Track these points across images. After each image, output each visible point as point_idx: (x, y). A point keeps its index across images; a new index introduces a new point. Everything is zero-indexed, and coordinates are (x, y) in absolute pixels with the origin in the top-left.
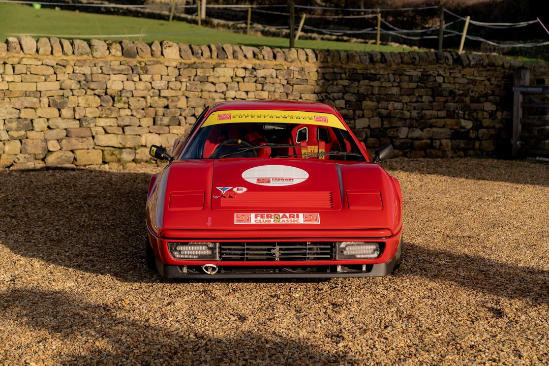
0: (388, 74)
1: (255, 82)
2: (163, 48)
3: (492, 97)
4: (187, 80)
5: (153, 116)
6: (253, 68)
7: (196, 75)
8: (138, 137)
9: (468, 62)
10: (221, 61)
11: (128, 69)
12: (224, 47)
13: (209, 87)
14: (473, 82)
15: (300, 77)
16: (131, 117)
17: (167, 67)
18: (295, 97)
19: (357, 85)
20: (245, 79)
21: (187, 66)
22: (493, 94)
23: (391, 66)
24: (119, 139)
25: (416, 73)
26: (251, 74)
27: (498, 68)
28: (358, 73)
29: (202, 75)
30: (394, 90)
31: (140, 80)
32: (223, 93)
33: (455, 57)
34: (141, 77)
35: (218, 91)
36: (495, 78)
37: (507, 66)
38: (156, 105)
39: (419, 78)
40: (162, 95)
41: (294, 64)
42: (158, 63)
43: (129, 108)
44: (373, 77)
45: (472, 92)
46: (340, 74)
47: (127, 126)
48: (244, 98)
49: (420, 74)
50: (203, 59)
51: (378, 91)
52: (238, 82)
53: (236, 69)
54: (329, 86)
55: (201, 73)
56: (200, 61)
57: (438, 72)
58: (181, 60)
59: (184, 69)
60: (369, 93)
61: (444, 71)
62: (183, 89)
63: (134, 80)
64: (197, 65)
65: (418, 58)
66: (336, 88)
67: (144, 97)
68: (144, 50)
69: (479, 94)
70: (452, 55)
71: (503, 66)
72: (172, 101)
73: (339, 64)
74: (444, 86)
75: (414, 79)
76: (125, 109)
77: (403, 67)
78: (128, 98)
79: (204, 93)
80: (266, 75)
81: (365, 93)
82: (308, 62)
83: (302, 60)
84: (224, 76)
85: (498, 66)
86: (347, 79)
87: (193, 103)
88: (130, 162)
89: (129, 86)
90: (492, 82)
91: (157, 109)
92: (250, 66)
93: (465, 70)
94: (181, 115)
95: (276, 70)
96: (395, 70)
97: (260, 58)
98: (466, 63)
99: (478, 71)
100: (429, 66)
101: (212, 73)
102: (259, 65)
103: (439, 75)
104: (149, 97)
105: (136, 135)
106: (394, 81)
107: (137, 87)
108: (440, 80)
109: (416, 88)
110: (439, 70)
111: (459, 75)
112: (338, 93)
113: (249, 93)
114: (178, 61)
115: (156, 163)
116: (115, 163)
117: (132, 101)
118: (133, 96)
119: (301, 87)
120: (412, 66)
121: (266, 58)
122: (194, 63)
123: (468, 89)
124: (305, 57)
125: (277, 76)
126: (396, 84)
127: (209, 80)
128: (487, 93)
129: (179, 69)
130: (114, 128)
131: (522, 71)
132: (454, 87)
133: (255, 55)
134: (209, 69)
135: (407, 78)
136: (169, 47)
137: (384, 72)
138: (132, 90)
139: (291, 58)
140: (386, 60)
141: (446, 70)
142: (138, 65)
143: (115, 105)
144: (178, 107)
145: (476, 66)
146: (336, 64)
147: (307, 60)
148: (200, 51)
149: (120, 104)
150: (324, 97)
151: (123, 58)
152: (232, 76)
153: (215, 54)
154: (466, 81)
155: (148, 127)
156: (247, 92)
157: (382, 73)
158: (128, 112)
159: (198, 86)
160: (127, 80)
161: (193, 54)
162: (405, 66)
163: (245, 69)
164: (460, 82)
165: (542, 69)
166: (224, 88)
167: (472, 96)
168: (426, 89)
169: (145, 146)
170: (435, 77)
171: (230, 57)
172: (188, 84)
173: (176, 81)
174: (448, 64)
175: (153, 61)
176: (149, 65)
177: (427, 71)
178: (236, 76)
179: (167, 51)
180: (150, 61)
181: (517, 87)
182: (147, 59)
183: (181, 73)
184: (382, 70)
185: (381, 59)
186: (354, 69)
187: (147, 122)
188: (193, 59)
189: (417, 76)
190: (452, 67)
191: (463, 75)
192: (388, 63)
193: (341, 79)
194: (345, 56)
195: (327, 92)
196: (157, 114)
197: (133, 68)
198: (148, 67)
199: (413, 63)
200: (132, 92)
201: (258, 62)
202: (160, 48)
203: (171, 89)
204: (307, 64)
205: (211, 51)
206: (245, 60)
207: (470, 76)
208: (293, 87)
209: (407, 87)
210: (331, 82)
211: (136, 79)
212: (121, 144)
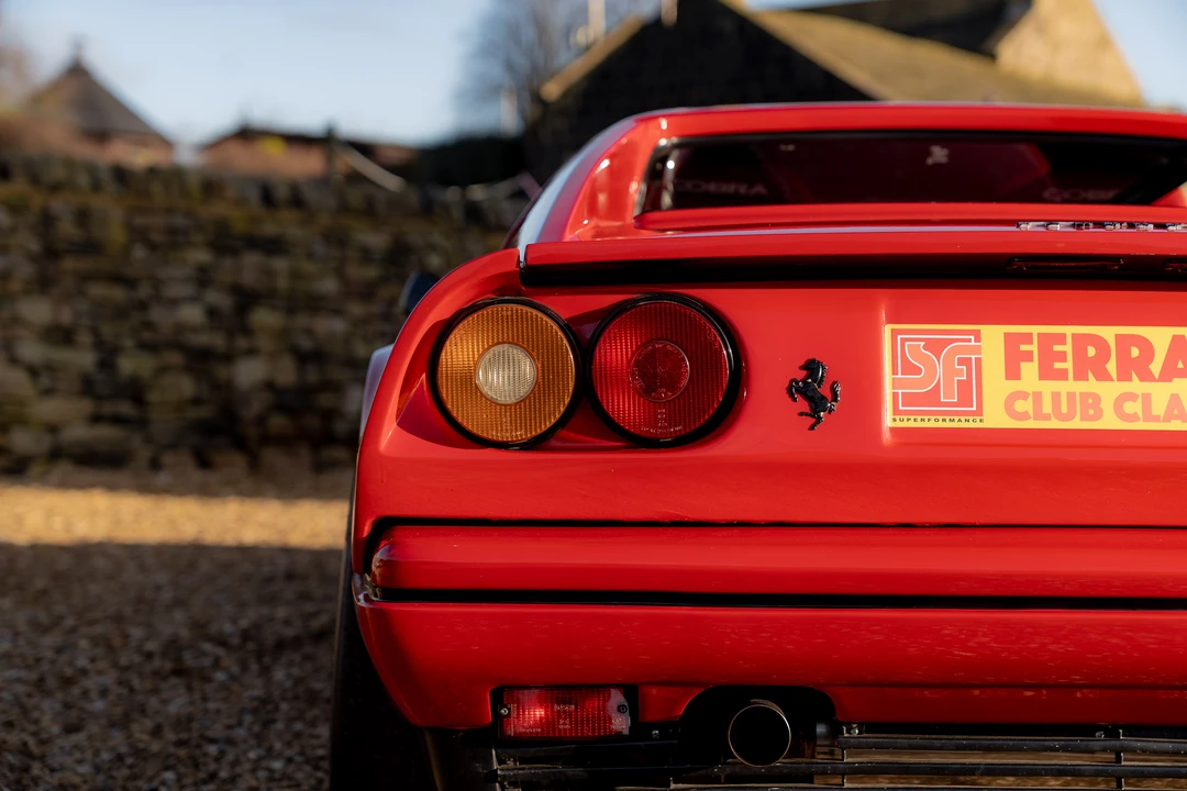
82: (99, 193)
86: (206, 247)
109: (379, 281)
112: (185, 283)
119: (88, 264)
120: (366, 219)
135: (357, 254)
140: (302, 201)
146: (177, 204)
162: (350, 218)
185: (291, 198)
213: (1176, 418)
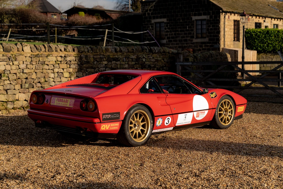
0: (123, 58)
1: (66, 63)
2: (23, 46)
3: (165, 68)
4: (35, 63)
5: (21, 84)
6: (65, 56)
7: (39, 60)
8: (15, 95)
9: (155, 51)
10: (50, 53)
11: (7, 58)
12: (50, 45)
13: (46, 67)
14: (157, 61)
15: (86, 60)
16: (10, 85)
17: (26, 57)
18: (85, 71)
19: (110, 64)
20: (62, 62)
21: (35, 56)
22: (165, 66)
23: (124, 54)
24: (6, 97)
25: (134, 57)
26: (64, 59)
27: (167, 54)
28: (110, 58)
29: (42, 60)
30: (126, 66)
31: (13, 64)
32: (52, 70)
33: (149, 49)
34: (13, 63)
35: (50, 69)
36: (166, 58)
37: (171, 52)
38: (22, 78)
39: (136, 59)
40: (24, 72)
41: (83, 54)
42: (21, 55)
43: (9, 80)
44: (117, 60)
45: (157, 65)
46: (103, 58)
47: (8, 89)
48: (62, 72)
49: (136, 57)
50: (42, 53)
51: (120, 66)
52: (59, 64)
53: (57, 57)
54: (99, 64)
55: (41, 60)
56: (41, 53)
57: (143, 56)
58: (32, 53)
59: (34, 57)
60: (116, 67)
61: (146, 56)
62: (34, 68)
63: (10, 64)
64: (39, 55)
65: (135, 50)
66: (102, 66)
67: (15, 74)
68: (14, 48)
69: (160, 66)
70: (148, 48)
71: (169, 53)
72: (29, 75)
73: (102, 53)
74: (146, 63)
75: (134, 60)
76: (7, 80)
77: (129, 54)
78: (8, 74)
79: (44, 70)
80: (71, 60)
81: (114, 68)
82: (89, 52)
83: (86, 51)
84: (52, 61)
85: (167, 53)
86: (106, 61)
87: (39, 76)
88: (11, 109)
89: (8, 67)
90: (165, 60)
91: (22, 79)
92: (63, 55)
93: (154, 55)
94: (33, 82)
95: (75, 57)
96: (126, 56)
97: (68, 51)
98: (154, 51)
99: (159, 55)
100: (139, 53)
101: (46, 59)
102: (68, 54)
103: (144, 58)
104: (18, 73)
105: (14, 94)
106: (126, 61)
107: (12, 68)
108: (144, 60)
109: (134, 65)
110: (143, 55)
111: (151, 57)
112: (103, 68)
113: (64, 70)
114: (30, 53)
115: (23, 109)
116: (4, 110)
117: (10, 75)
118: (10, 73)
119: (87, 65)
120: (132, 53)
121: (70, 51)
122: (38, 54)
123: (156, 64)
124: (87, 50)
125: (75, 60)
126: (127, 63)
127: (46, 63)
128: (163, 66)
129: (31, 58)
130: (2, 91)
131: (179, 55)
132: (150, 63)
133: (65, 50)
134: (45, 57)
135: (131, 60)
136: (26, 46)
137: (121, 57)
138: (9, 70)
139: (81, 51)
140: (121, 50)
141: (146, 55)
142: (11, 56)
143: (2, 78)
144: (32, 78)
145: (158, 53)
146: (101, 53)
147: (88, 51)
148: (40, 48)
149: (4, 78)
150: (97, 70)
151: (4, 53)
152: (55, 61)
153: (47, 50)
154: (154, 60)
155: (19, 90)
156: (63, 69)
157: (120, 57)
158: (8, 82)
159: (41, 67)
160: (7, 64)
161: (37, 49)
162: (130, 53)
163: (61, 57)
164: (152, 61)
165: (187, 54)
166: (53, 68)
167: (157, 68)
168: (139, 65)
169: (18, 100)
170: (142, 58)
171: (54, 51)
172: (36, 66)
173: (30, 64)
174: (146, 52)
175: (19, 54)
176: (17, 56)
177: (139, 56)
178: (57, 61)
179: (25, 48)
180: (17, 54)
181: (178, 62)
182: (15, 53)
183: (32, 60)
184: (121, 56)
185: (120, 50)
186: (109, 55)
187: (18, 87)
188: (37, 53)
189: (135, 58)
190: (148, 53)
191: (153, 57)
192: (123, 52)
193: (104, 61)
194: (105, 49)
195: (98, 68)
196: (22, 83)
197: (9, 58)
198: (17, 57)
199: (133, 52)
200: (10, 71)
201: (67, 53)
202: (22, 47)
203: (28, 68)
204: (89, 54)
205: (45, 48)
206: (61, 52)
207: (156, 58)
208: (83, 66)
209: (131, 64)
210: (99, 62)
211: (11, 64)
212: (6, 99)
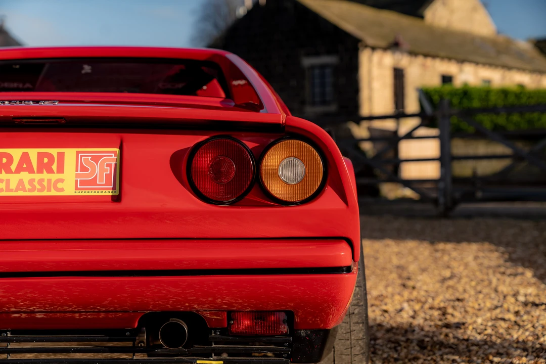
213: (21, 190)
